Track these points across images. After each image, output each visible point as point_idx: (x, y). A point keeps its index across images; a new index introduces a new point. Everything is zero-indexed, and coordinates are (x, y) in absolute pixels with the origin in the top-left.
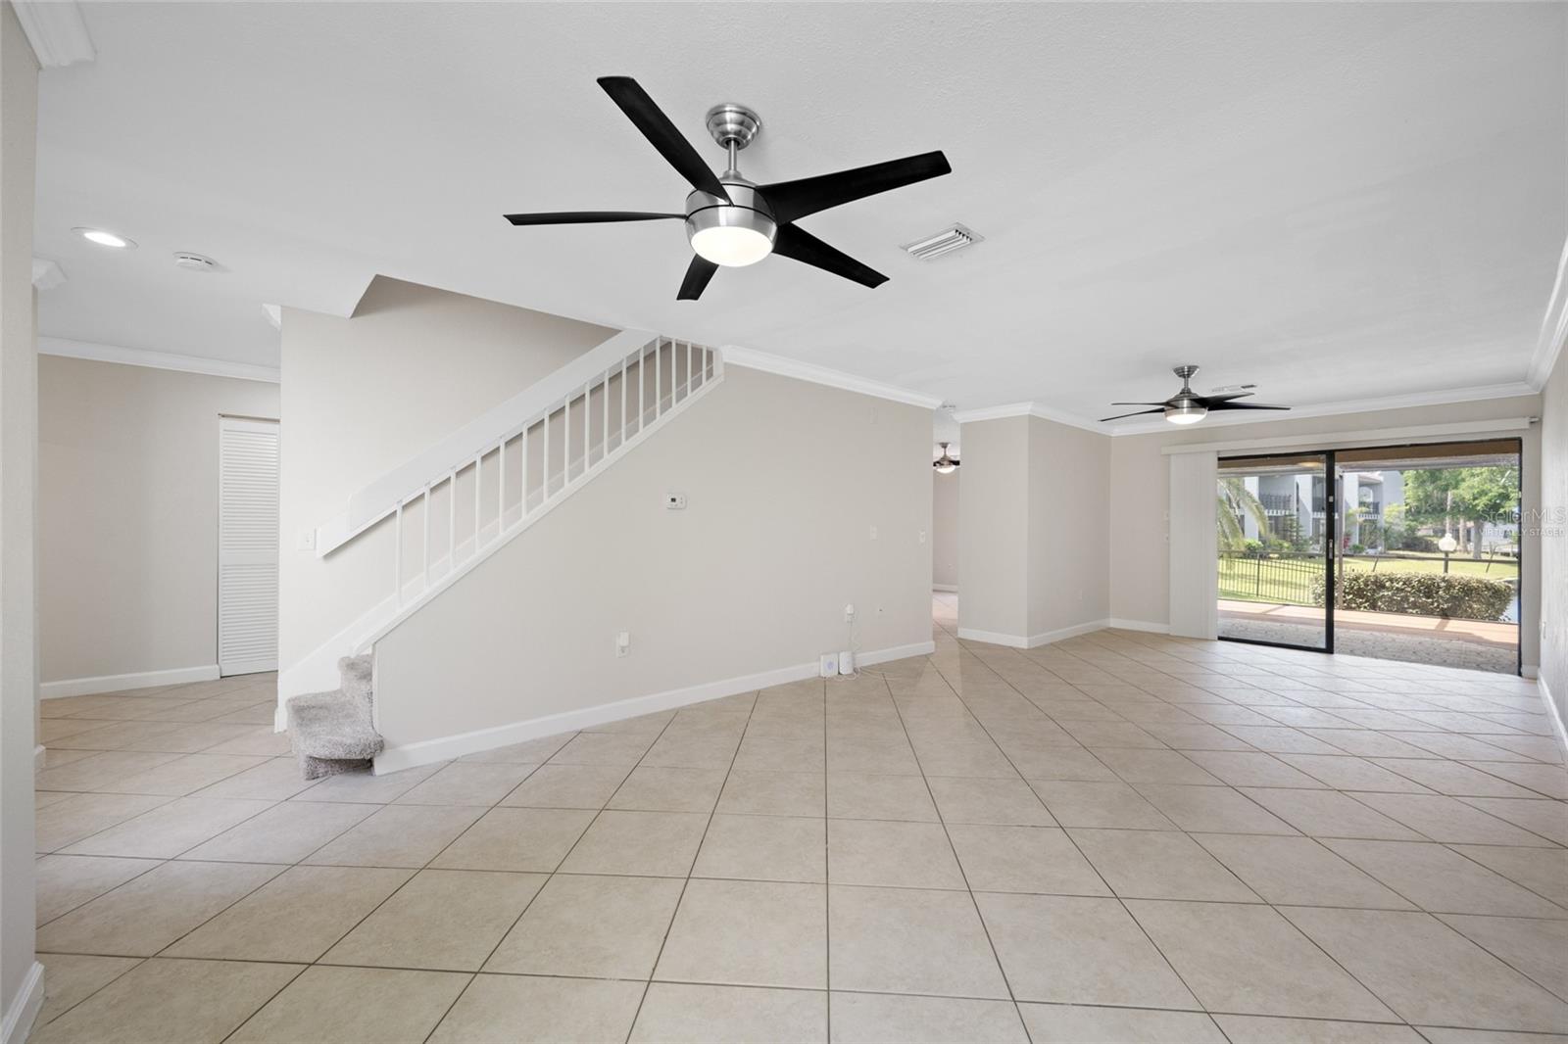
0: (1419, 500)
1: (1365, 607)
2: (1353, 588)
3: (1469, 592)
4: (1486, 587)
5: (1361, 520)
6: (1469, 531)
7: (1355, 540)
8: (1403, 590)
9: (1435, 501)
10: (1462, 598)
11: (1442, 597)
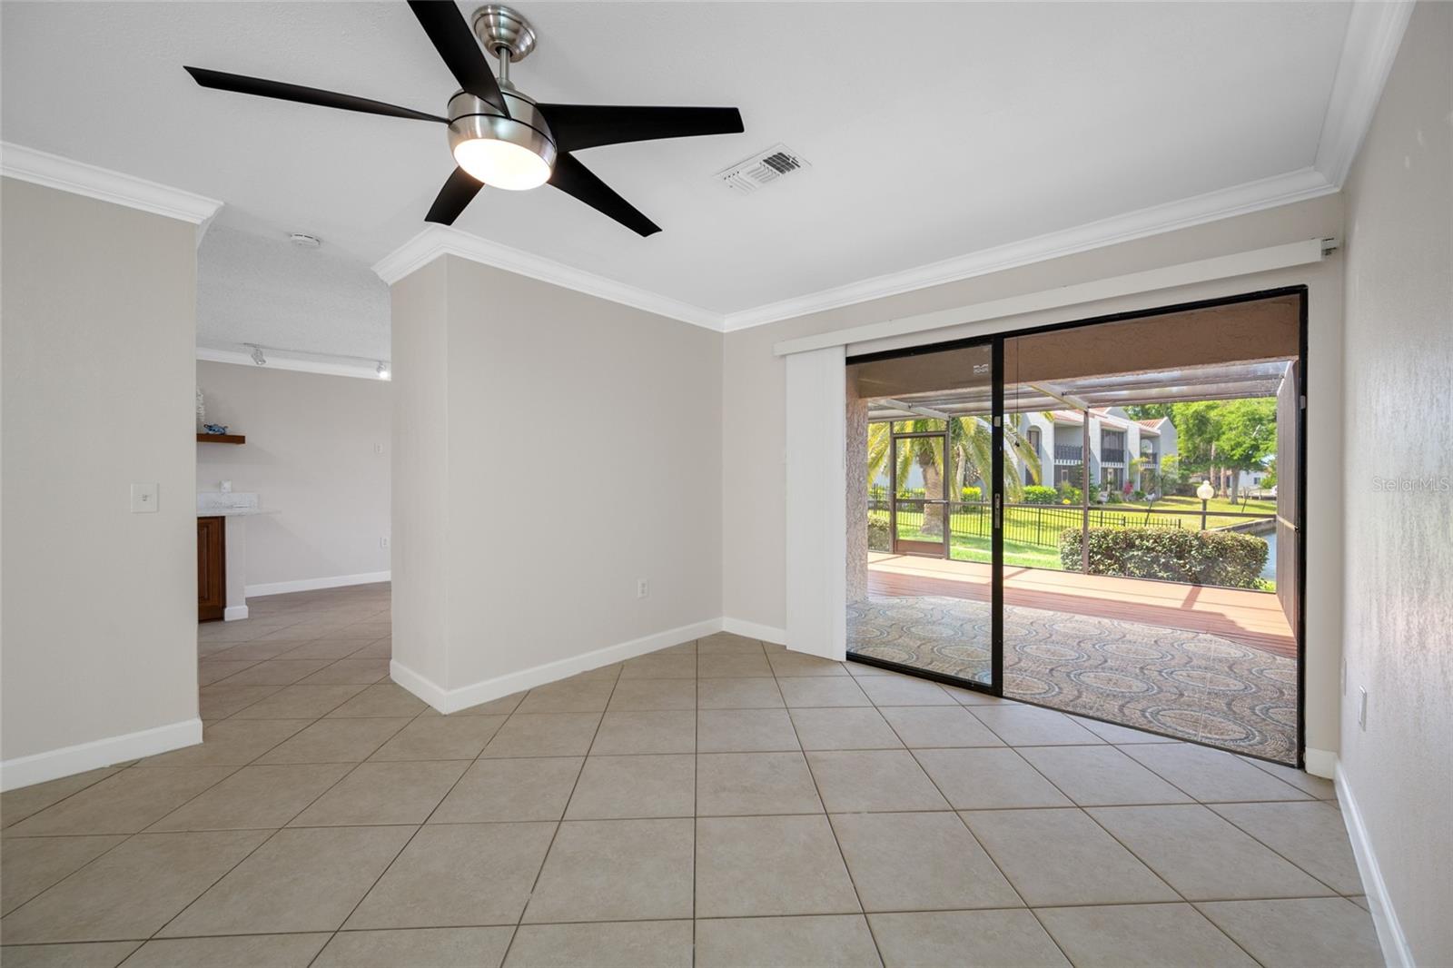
0: (1189, 451)
1: (1114, 570)
2: (1101, 547)
3: (1223, 552)
4: (1242, 545)
5: (1142, 469)
6: (1228, 478)
7: (1137, 487)
8: (1153, 549)
9: (1202, 452)
10: (1216, 559)
11: (1195, 558)
